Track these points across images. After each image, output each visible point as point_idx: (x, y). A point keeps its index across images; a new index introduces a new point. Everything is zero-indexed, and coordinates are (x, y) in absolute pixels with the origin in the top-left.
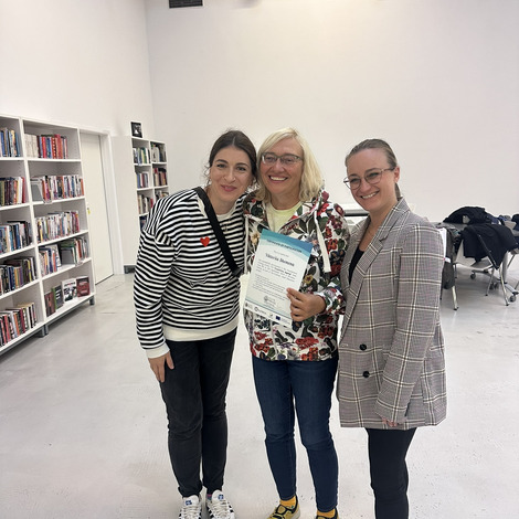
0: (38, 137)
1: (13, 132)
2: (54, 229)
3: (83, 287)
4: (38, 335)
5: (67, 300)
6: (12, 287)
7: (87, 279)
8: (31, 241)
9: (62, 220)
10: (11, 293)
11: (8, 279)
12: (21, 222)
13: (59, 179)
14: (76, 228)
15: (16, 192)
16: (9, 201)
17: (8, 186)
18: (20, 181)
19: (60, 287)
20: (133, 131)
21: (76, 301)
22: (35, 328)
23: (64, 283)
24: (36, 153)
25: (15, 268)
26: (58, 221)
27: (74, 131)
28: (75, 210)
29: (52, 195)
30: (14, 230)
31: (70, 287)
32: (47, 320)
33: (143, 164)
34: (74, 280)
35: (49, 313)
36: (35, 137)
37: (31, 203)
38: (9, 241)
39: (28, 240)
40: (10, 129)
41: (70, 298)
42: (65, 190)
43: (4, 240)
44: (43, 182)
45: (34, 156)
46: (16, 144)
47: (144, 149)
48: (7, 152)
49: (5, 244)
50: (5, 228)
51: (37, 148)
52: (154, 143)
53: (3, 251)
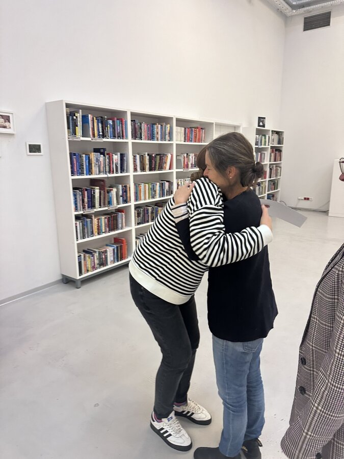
0: (185, 129)
1: (168, 126)
8: (172, 193)
11: (154, 214)
12: (167, 181)
15: (166, 163)
16: (161, 168)
17: (161, 159)
18: (169, 156)
20: (259, 123)
24: (183, 139)
25: (159, 209)
27: (213, 123)
29: (190, 166)
30: (162, 186)
33: (263, 146)
36: (183, 129)
37: (175, 170)
38: (158, 192)
39: (170, 192)
40: (167, 124)
43: (155, 191)
44: (184, 157)
45: (181, 141)
46: (169, 133)
47: (265, 136)
48: (163, 138)
49: (155, 193)
50: (156, 184)
51: (184, 136)
52: (275, 131)
53: (153, 197)
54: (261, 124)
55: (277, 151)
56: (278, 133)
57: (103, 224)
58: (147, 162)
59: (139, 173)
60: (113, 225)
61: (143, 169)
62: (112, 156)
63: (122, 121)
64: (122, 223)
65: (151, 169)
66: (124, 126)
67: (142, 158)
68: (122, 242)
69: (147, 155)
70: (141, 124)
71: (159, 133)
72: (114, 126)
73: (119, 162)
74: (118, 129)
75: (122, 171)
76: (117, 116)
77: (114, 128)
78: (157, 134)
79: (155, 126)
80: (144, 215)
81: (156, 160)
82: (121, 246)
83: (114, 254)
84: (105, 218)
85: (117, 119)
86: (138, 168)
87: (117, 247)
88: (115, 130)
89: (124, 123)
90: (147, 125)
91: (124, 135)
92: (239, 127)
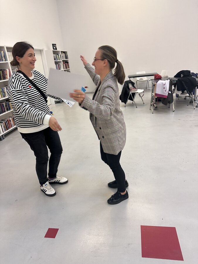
1: (2, 52)
10: (9, 111)
11: (8, 107)
15: (7, 75)
16: (4, 78)
17: (3, 72)
18: (8, 70)
33: (58, 61)
38: (6, 93)
46: (4, 56)
47: (58, 54)
48: (1, 60)
50: (4, 88)
52: (63, 52)
53: (4, 97)
54: (54, 48)
55: (66, 62)
56: (64, 52)
80: (2, 108)
92: (43, 50)
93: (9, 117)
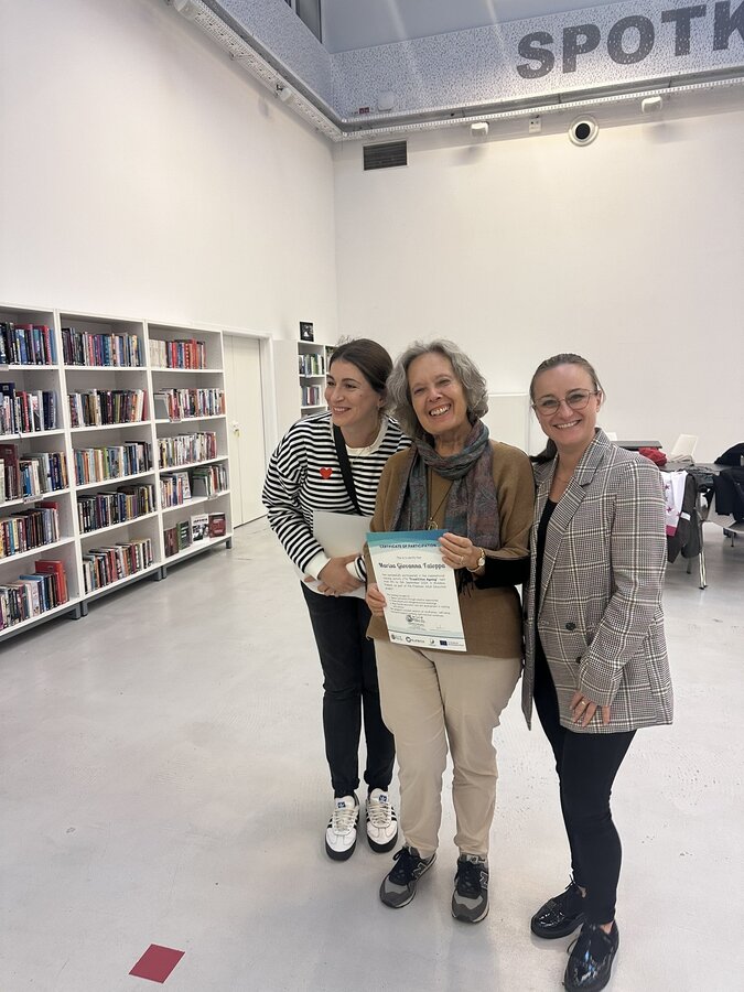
0: (167, 343)
1: (134, 338)
2: (182, 453)
3: (217, 525)
4: (152, 578)
5: (196, 539)
6: (123, 517)
7: (223, 516)
8: (150, 466)
9: (193, 443)
10: (120, 525)
11: (118, 509)
12: (139, 443)
13: (193, 394)
14: (211, 453)
15: (134, 408)
16: (125, 417)
17: (124, 400)
18: (140, 394)
19: (187, 524)
20: (302, 334)
21: (207, 542)
22: (149, 569)
23: (193, 518)
24: (164, 362)
25: (128, 497)
26: (188, 444)
27: (216, 334)
28: (212, 432)
29: (182, 412)
30: (130, 452)
31: (201, 524)
32: (164, 561)
33: (313, 375)
34: (207, 516)
35: (169, 552)
36: (163, 343)
37: (153, 421)
38: (122, 464)
39: (148, 464)
40: (131, 334)
41: (200, 538)
42: (200, 406)
43: (117, 463)
44: (170, 397)
45: (160, 366)
46: (137, 352)
47: (315, 356)
48: (126, 361)
49: (118, 467)
50: (118, 450)
51: (165, 357)
53: (114, 475)
54: (306, 334)
57: (15, 534)
58: (97, 407)
59: (83, 428)
60: (35, 535)
61: (90, 421)
62: (28, 397)
63: (43, 331)
64: (53, 531)
65: (105, 421)
66: (48, 342)
67: (87, 399)
68: (55, 568)
69: (95, 394)
70: (81, 336)
71: (118, 352)
72: (29, 340)
73: (41, 409)
74: (38, 345)
75: (48, 425)
76: (33, 322)
77: (28, 345)
78: (114, 352)
79: (109, 339)
80: (97, 512)
81: (115, 403)
82: (54, 577)
83: (40, 594)
84: (19, 521)
85: (34, 328)
86: (81, 420)
87: (46, 580)
88: (30, 348)
89: (48, 334)
90: (93, 337)
91: (50, 356)
92: (266, 339)
93: (117, 545)
